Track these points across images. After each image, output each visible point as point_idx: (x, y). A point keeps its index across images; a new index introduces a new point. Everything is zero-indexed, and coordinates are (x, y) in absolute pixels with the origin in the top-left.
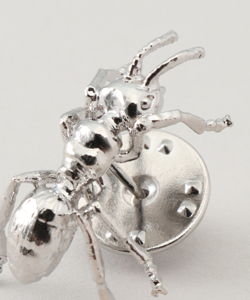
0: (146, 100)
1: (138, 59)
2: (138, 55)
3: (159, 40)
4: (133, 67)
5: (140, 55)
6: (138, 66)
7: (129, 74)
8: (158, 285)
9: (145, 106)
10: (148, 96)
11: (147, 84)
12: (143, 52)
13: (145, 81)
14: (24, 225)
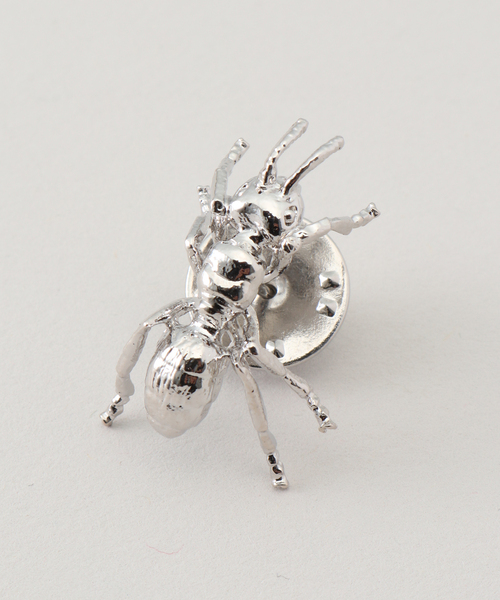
0: (288, 213)
1: (271, 163)
2: (271, 159)
3: (290, 135)
4: (267, 174)
5: (274, 160)
6: (273, 172)
7: (262, 182)
8: (326, 420)
9: (288, 221)
10: (291, 208)
11: (286, 193)
12: (276, 155)
13: (284, 190)
14: (168, 379)
